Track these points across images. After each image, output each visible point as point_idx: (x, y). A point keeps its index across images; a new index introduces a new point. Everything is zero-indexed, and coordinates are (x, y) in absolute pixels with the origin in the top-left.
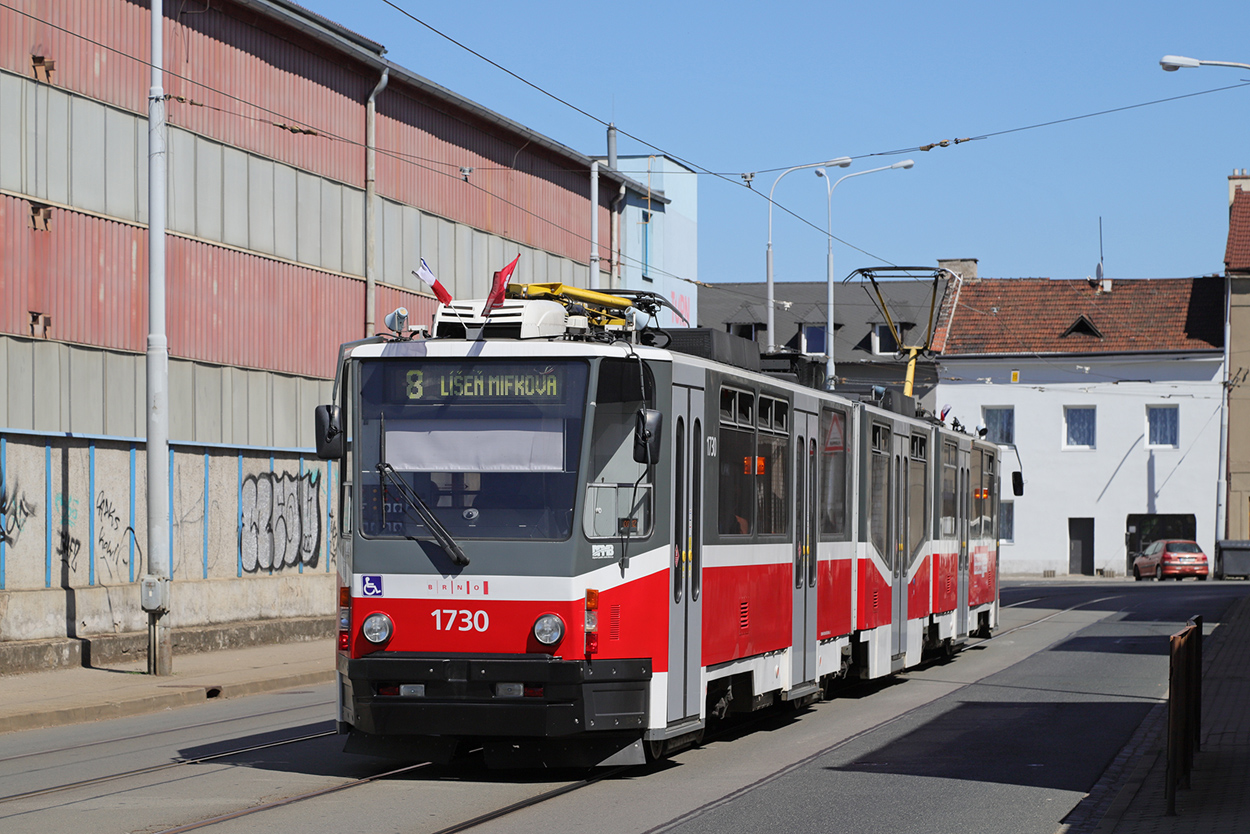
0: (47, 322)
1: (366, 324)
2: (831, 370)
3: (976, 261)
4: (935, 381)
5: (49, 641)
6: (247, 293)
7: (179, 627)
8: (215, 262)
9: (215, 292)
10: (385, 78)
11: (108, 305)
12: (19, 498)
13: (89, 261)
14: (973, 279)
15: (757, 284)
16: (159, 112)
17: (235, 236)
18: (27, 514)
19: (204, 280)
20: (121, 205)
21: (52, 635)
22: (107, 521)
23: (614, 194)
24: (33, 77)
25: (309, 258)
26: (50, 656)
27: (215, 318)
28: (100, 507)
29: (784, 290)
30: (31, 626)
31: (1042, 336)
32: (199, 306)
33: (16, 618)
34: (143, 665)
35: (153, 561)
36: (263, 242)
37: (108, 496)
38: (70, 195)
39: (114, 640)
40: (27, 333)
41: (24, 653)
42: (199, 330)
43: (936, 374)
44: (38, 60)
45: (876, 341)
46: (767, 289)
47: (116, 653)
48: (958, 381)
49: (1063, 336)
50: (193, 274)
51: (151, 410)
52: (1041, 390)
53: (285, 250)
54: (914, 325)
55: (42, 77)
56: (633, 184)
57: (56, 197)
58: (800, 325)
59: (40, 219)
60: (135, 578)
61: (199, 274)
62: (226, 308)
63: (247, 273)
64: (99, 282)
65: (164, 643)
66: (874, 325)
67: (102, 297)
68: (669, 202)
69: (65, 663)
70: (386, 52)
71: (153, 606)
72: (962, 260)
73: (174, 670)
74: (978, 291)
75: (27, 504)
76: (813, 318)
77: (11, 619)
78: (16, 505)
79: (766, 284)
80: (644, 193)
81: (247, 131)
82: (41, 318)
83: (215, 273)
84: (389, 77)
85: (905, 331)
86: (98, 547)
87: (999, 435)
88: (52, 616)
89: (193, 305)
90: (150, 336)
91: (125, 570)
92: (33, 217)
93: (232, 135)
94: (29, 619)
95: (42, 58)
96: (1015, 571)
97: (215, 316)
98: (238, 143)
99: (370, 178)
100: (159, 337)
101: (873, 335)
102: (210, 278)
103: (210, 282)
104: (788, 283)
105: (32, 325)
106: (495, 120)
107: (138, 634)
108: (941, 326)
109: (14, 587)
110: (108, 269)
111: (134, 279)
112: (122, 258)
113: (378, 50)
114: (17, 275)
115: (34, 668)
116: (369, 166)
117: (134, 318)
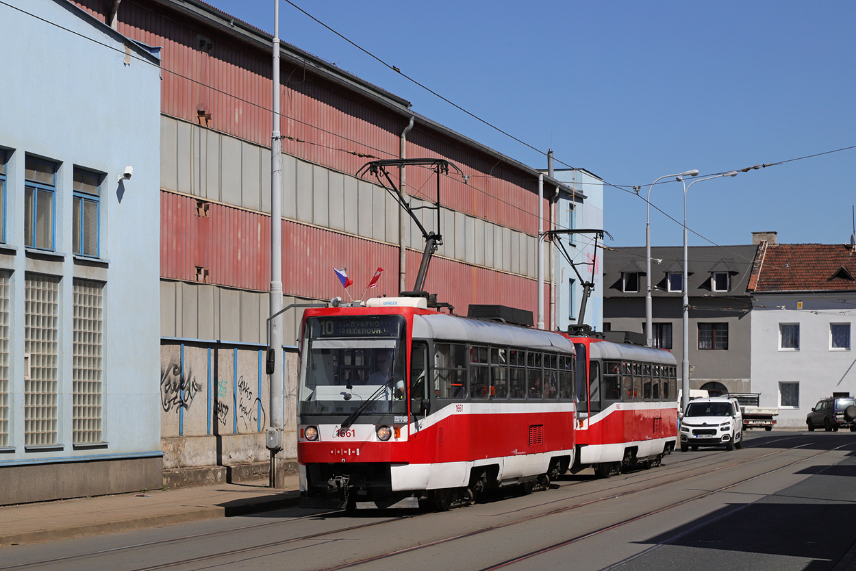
0: (206, 273)
1: (400, 273)
2: (686, 302)
3: (776, 233)
4: (751, 308)
5: (210, 467)
6: (327, 255)
7: (287, 459)
8: (308, 236)
9: (308, 255)
10: (412, 122)
11: (243, 262)
12: (192, 380)
13: (232, 235)
14: (774, 244)
15: (640, 248)
16: (277, 145)
17: (321, 220)
18: (196, 390)
19: (302, 247)
20: (251, 202)
21: (211, 463)
22: (244, 394)
23: (553, 192)
24: (198, 124)
25: (365, 233)
26: (210, 476)
27: (308, 270)
28: (240, 386)
29: (657, 251)
30: (198, 458)
31: (817, 280)
32: (298, 263)
33: (189, 453)
34: (267, 482)
35: (273, 419)
36: (337, 224)
37: (245, 379)
38: (220, 195)
39: (248, 466)
40: (194, 279)
41: (194, 475)
42: (298, 277)
43: (751, 303)
44: (201, 113)
45: (714, 283)
46: (647, 251)
47: (250, 474)
48: (765, 308)
49: (830, 280)
50: (295, 243)
51: (272, 327)
52: (816, 313)
53: (351, 228)
54: (738, 273)
55: (203, 123)
56: (564, 187)
57: (212, 197)
58: (667, 273)
59: (202, 210)
60: (261, 429)
61: (298, 243)
62: (315, 264)
63: (327, 243)
64: (238, 249)
65: (280, 468)
66: (712, 273)
67: (239, 257)
68: (586, 197)
69: (219, 480)
70: (411, 106)
71: (273, 446)
72: (768, 233)
73: (285, 485)
74: (778, 252)
75: (196, 384)
76: (674, 269)
77: (186, 454)
78: (190, 384)
79: (646, 248)
80: (570, 192)
81: (328, 156)
82: (202, 270)
83: (308, 243)
84: (414, 121)
85: (732, 276)
86: (239, 410)
87: (790, 341)
88: (211, 452)
89: (295, 262)
90: (272, 282)
91: (255, 424)
92: (198, 209)
93: (319, 158)
94: (197, 454)
95: (204, 112)
96: (799, 426)
97: (308, 269)
98: (322, 163)
99: (403, 184)
100: (278, 283)
101: (712, 279)
102: (305, 246)
103: (305, 248)
104: (659, 247)
105: (197, 275)
106: (479, 148)
107: (263, 463)
108: (754, 274)
109: (188, 434)
110: (243, 240)
111: (259, 246)
112: (251, 233)
113: (407, 104)
114: (188, 244)
115: (200, 483)
116: (402, 177)
117: (259, 270)
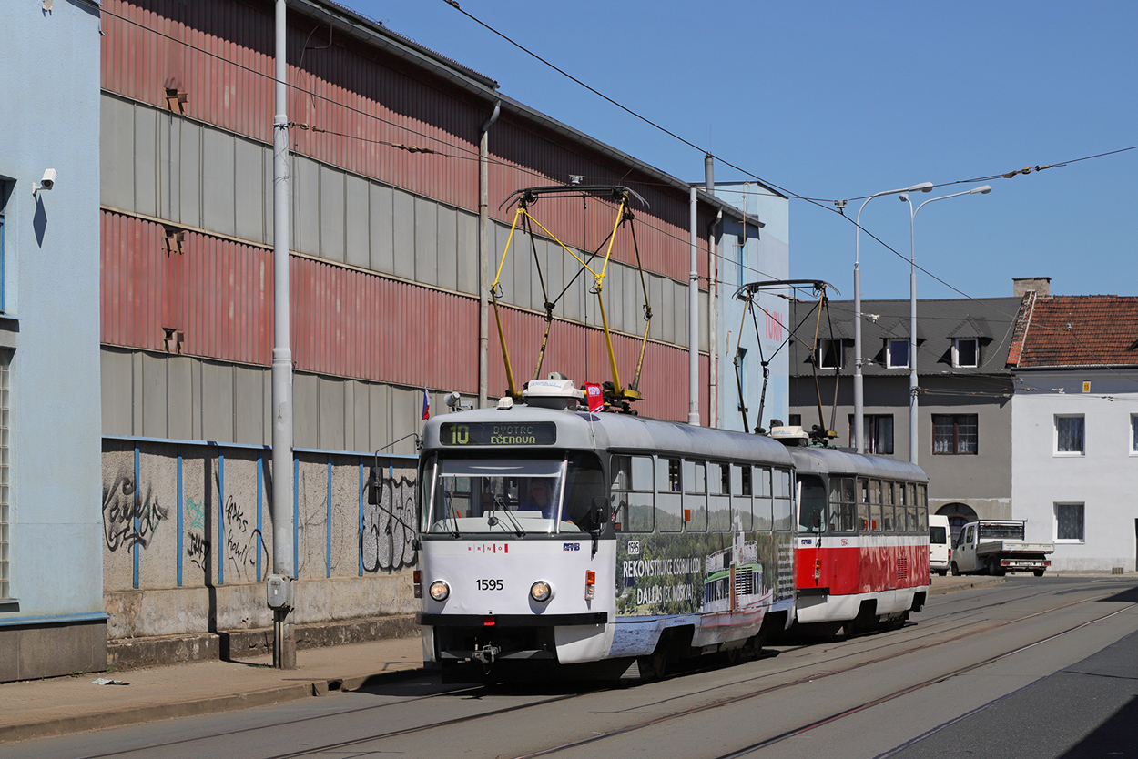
0: (180, 338)
1: (480, 339)
2: (914, 382)
3: (1048, 280)
4: (1012, 392)
5: (180, 636)
6: (368, 311)
7: (303, 623)
8: (339, 282)
9: (338, 310)
10: (497, 109)
11: (238, 322)
12: (152, 502)
13: (220, 281)
14: (1046, 296)
15: (845, 301)
16: (282, 140)
17: (357, 258)
18: (159, 518)
19: (328, 298)
20: (249, 229)
21: (183, 631)
22: (235, 524)
23: (716, 221)
24: (167, 109)
25: (426, 278)
26: (182, 651)
27: (338, 334)
28: (229, 511)
29: (869, 306)
30: (163, 623)
31: (1111, 349)
32: (323, 322)
33: (149, 615)
34: (269, 659)
35: (278, 562)
36: (383, 263)
37: (236, 500)
38: (201, 219)
39: (242, 636)
40: (161, 348)
41: (157, 648)
42: (323, 345)
43: (1012, 385)
44: (171, 93)
45: (956, 354)
46: (855, 306)
47: (244, 648)
48: (1033, 391)
49: (1130, 349)
50: (318, 293)
51: (276, 419)
52: (1111, 399)
53: (405, 271)
54: (992, 339)
55: (176, 109)
56: (729, 209)
57: (189, 221)
58: (885, 340)
59: (173, 241)
60: (262, 578)
61: (323, 293)
62: (348, 325)
63: (368, 292)
64: (229, 300)
65: (289, 638)
66: (953, 339)
67: (231, 314)
68: (763, 225)
69: (196, 657)
70: (498, 87)
71: (279, 604)
72: (1036, 279)
73: (298, 663)
74: (1051, 308)
75: (159, 508)
76: (898, 333)
77: (144, 616)
78: (149, 508)
79: (854, 302)
80: (740, 217)
81: (368, 160)
82: (174, 335)
83: (338, 292)
84: (501, 108)
85: (983, 347)
86: (227, 549)
87: (1070, 442)
88: (183, 613)
89: (318, 322)
90: (275, 350)
91: (253, 570)
92: (167, 240)
93: (354, 163)
94: (162, 616)
95: (176, 91)
96: (1085, 569)
97: (338, 332)
98: (359, 170)
99: (483, 203)
100: (284, 350)
101: (953, 348)
102: (333, 297)
103: (333, 301)
104: (874, 301)
105: (166, 341)
106: (600, 148)
107: (265, 629)
108: (1016, 340)
109: (147, 586)
110: (238, 288)
111: (262, 297)
112: (250, 277)
113: (492, 85)
114: (152, 294)
115: (165, 662)
116: (482, 192)
117: (262, 334)
